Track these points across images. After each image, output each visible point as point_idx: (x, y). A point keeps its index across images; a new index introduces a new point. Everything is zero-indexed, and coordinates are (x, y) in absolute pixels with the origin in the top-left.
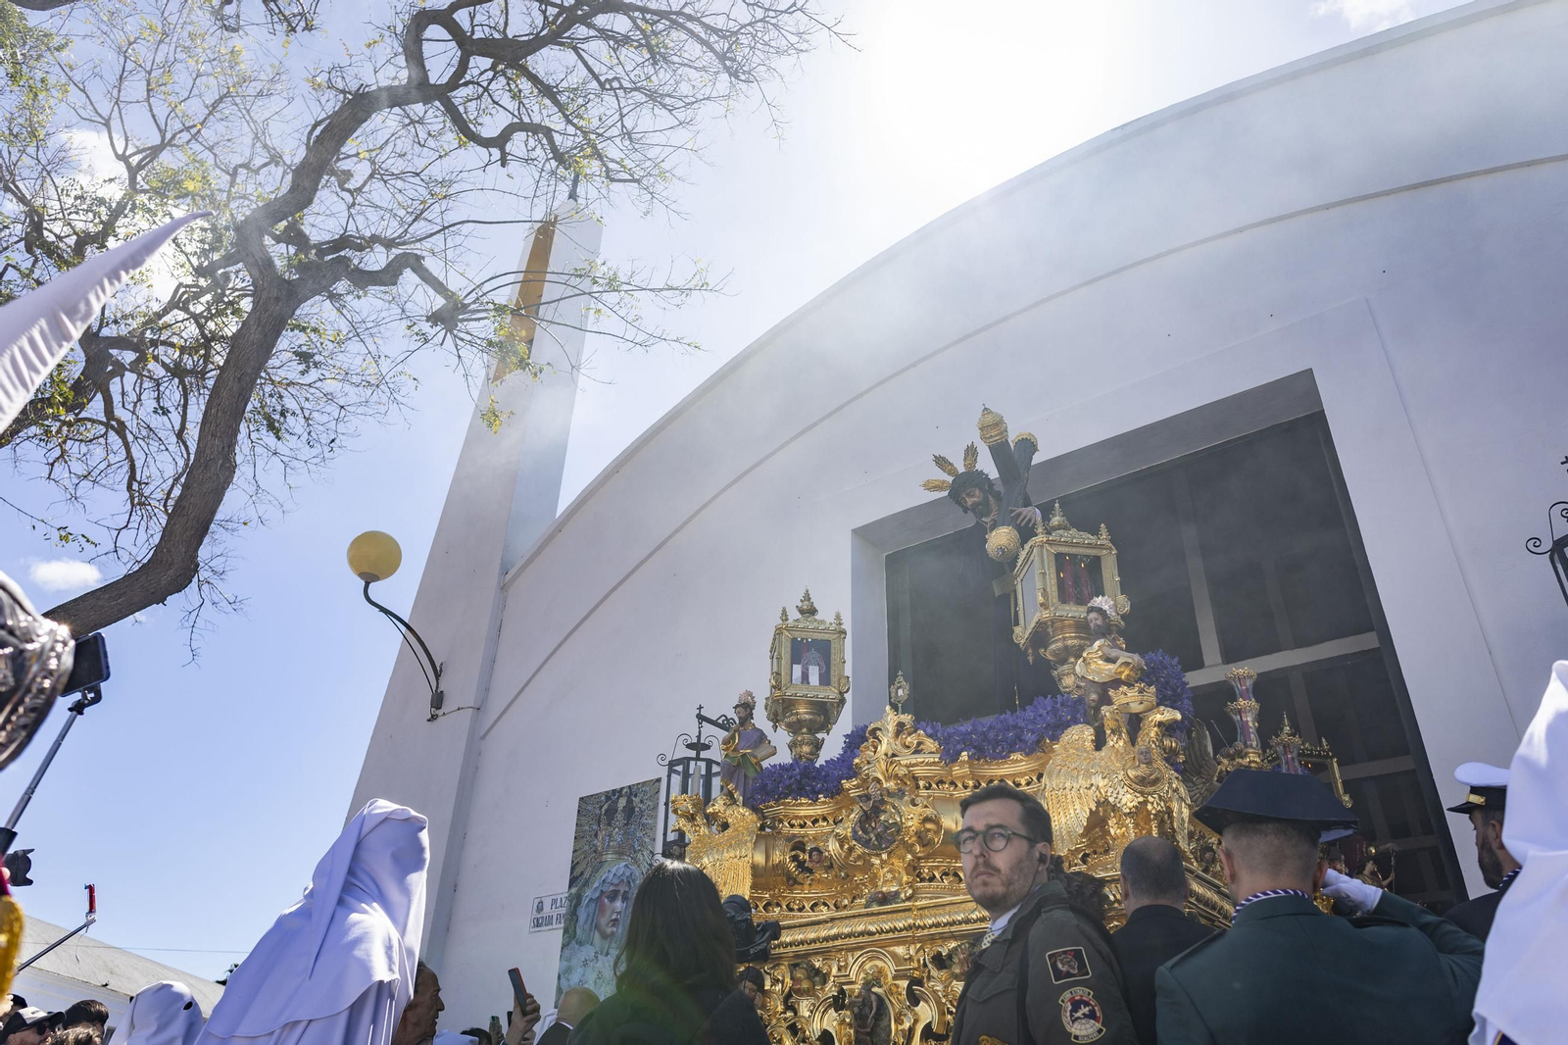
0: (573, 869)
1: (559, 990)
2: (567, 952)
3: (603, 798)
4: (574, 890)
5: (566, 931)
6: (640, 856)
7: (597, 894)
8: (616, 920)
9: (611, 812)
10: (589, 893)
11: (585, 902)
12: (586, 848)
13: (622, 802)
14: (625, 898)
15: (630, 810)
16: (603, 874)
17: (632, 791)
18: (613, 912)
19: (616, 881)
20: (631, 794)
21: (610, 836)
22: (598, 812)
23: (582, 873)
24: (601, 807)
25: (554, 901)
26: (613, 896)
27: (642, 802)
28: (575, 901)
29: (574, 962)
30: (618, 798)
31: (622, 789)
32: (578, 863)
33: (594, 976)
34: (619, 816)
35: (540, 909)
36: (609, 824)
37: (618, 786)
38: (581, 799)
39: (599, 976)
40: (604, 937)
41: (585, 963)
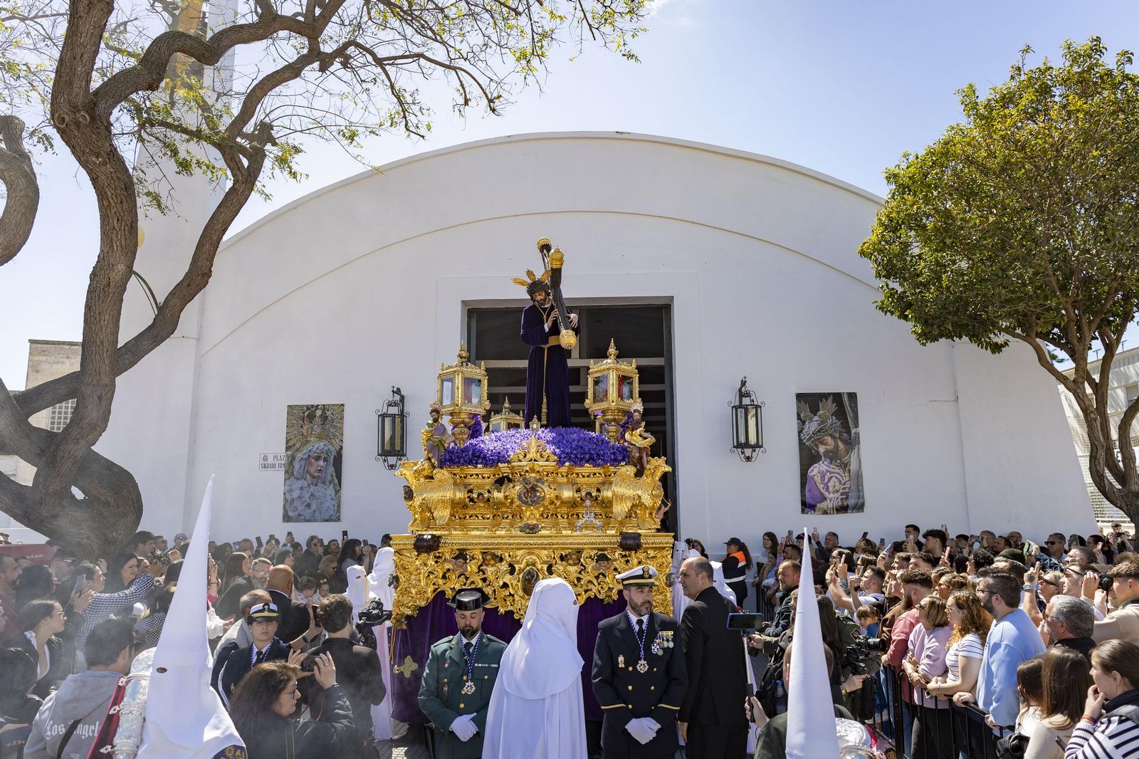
0: (287, 442)
1: (286, 500)
2: (288, 482)
3: (305, 408)
4: (289, 453)
5: (286, 472)
6: (333, 441)
7: (306, 456)
8: (320, 470)
9: (311, 417)
10: (299, 455)
11: (298, 459)
12: (296, 432)
13: (319, 413)
14: (325, 460)
15: (324, 418)
16: (309, 447)
17: (325, 408)
18: (318, 466)
19: (318, 451)
20: (325, 409)
21: (312, 428)
22: (301, 414)
23: (294, 445)
24: (304, 413)
25: (275, 457)
26: (318, 458)
27: (332, 414)
28: (292, 459)
29: (294, 487)
30: (316, 410)
31: (318, 405)
32: (290, 439)
33: (309, 495)
34: (317, 420)
35: (265, 458)
36: (311, 423)
37: (315, 403)
38: (289, 406)
39: (312, 495)
40: (313, 477)
41: (302, 488)
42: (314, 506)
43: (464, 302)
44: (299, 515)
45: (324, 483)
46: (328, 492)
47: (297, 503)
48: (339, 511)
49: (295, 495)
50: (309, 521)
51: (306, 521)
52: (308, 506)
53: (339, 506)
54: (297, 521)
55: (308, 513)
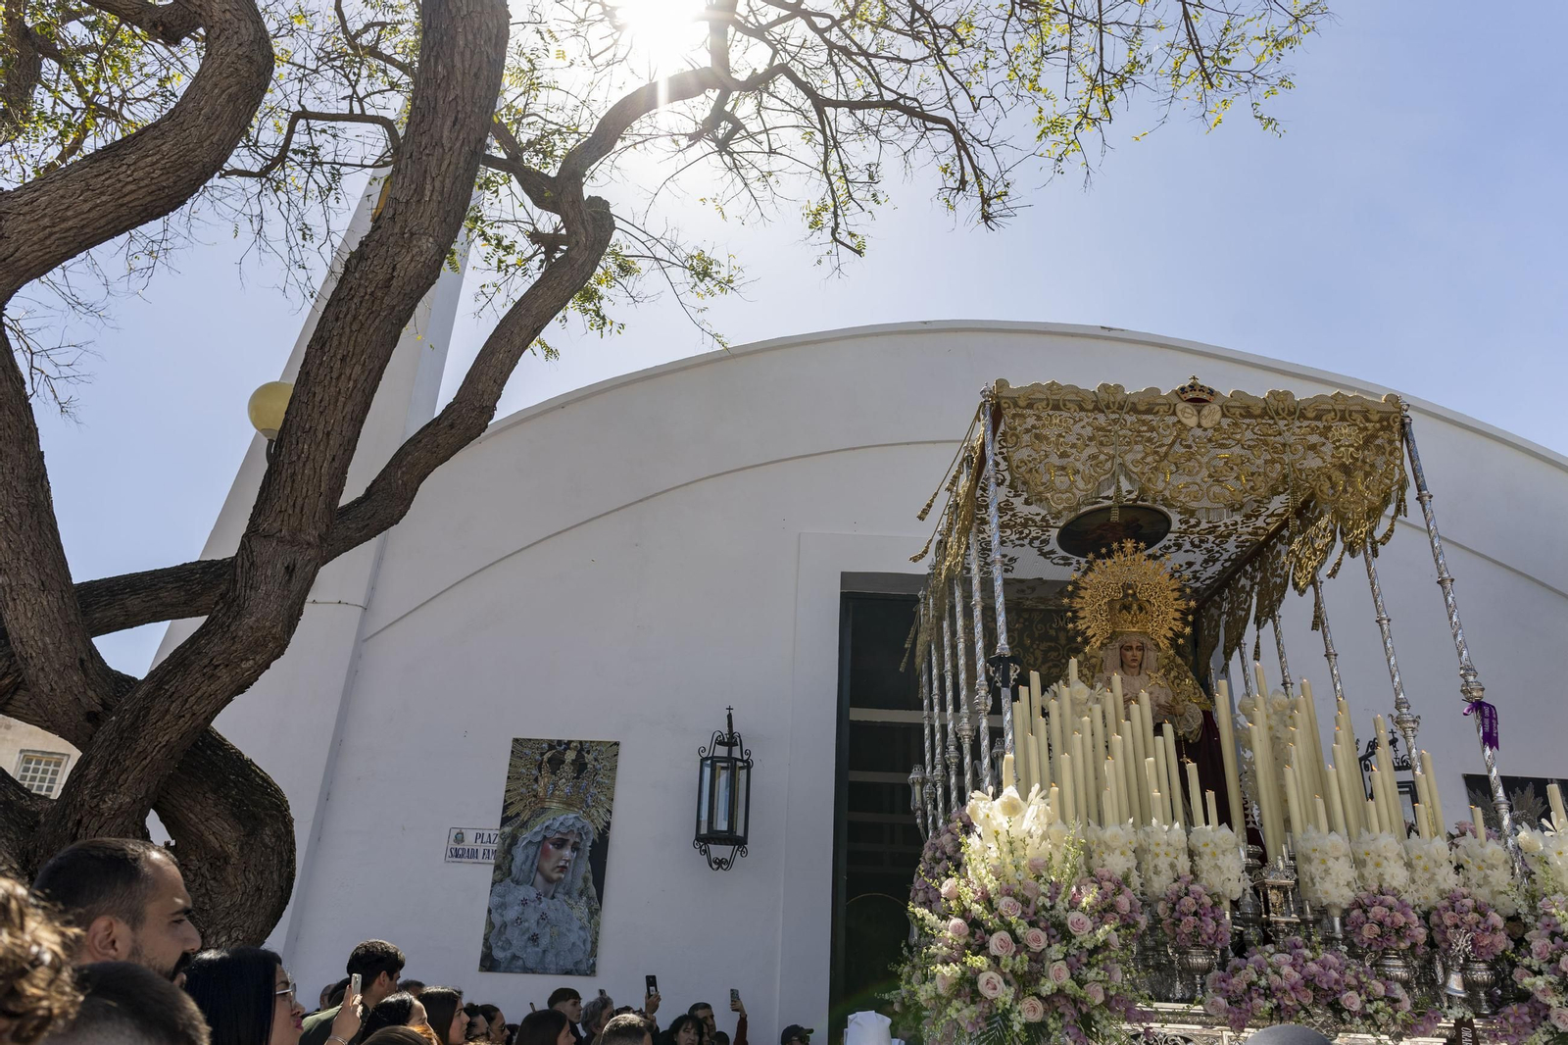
0: (505, 808)
1: (490, 924)
2: (499, 888)
3: (545, 745)
4: (507, 829)
6: (593, 811)
7: (539, 838)
8: (564, 867)
9: (556, 763)
10: (526, 836)
11: (522, 843)
12: (523, 790)
13: (570, 756)
14: (575, 848)
15: (580, 766)
16: (546, 820)
17: (582, 748)
18: (561, 859)
19: (563, 830)
20: (582, 749)
21: (555, 785)
22: (538, 757)
23: (518, 815)
24: (542, 754)
25: (478, 836)
26: (561, 844)
27: (596, 760)
28: (510, 843)
29: (509, 899)
30: (565, 749)
31: (570, 742)
32: (512, 803)
33: (536, 916)
34: (567, 770)
35: (460, 838)
36: (554, 773)
37: (565, 738)
38: (516, 740)
39: (543, 917)
40: (549, 880)
41: (524, 902)
42: (544, 941)
43: (846, 577)
44: (515, 957)
45: (568, 893)
46: (576, 913)
47: (510, 933)
48: (593, 953)
49: (511, 914)
50: (533, 971)
51: (526, 970)
52: (534, 939)
53: (595, 943)
54: (509, 970)
55: (530, 955)
